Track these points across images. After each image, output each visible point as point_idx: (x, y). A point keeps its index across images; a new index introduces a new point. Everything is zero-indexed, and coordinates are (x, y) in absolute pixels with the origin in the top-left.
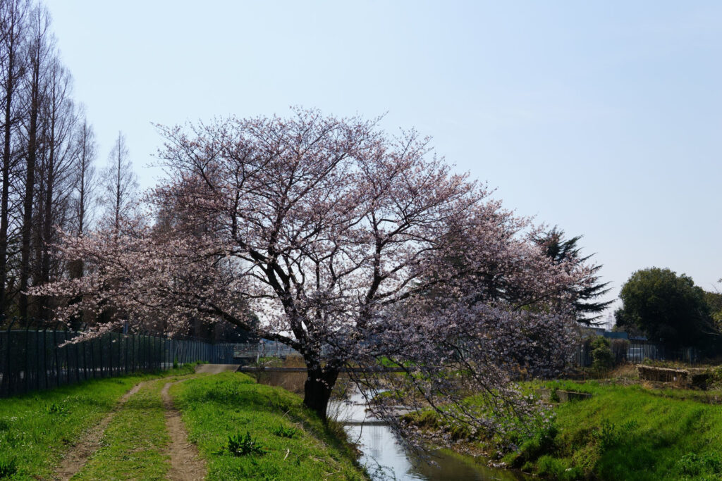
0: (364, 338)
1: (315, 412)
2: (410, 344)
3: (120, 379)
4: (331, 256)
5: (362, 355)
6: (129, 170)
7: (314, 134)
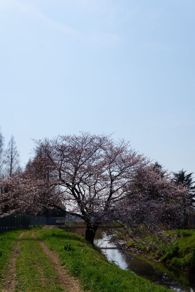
0: (107, 214)
1: (89, 242)
2: (123, 216)
3: (15, 231)
4: (95, 185)
5: (106, 220)
6: (16, 150)
7: (88, 140)
